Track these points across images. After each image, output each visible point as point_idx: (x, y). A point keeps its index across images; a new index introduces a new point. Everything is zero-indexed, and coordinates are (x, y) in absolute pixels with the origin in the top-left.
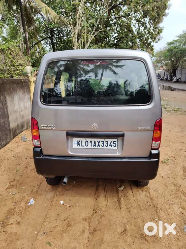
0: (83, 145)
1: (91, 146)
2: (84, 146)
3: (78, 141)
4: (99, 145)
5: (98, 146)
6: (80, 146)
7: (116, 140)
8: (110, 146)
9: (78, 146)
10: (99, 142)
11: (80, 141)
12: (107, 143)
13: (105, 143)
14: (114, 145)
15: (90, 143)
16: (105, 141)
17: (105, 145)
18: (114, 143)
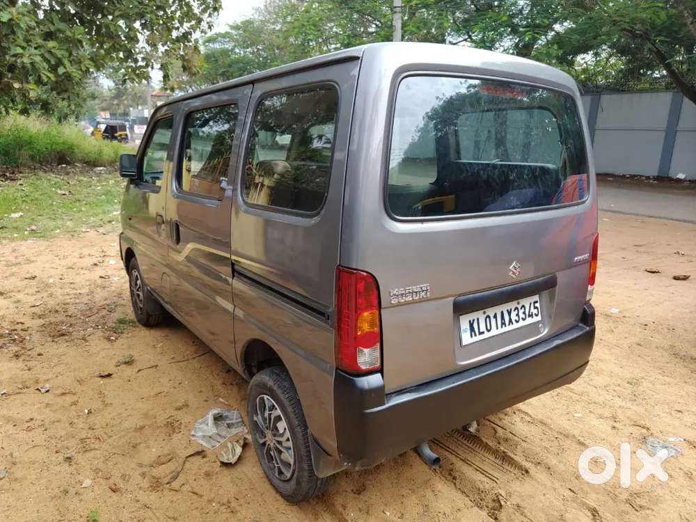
0: (481, 331)
1: (497, 328)
2: (483, 333)
3: (470, 321)
4: (510, 321)
5: (509, 325)
6: (475, 335)
7: (536, 298)
8: (529, 316)
9: (472, 336)
10: (509, 313)
11: (474, 320)
12: (523, 310)
13: (521, 312)
14: (535, 311)
15: (493, 321)
16: (519, 307)
17: (522, 315)
18: (535, 308)
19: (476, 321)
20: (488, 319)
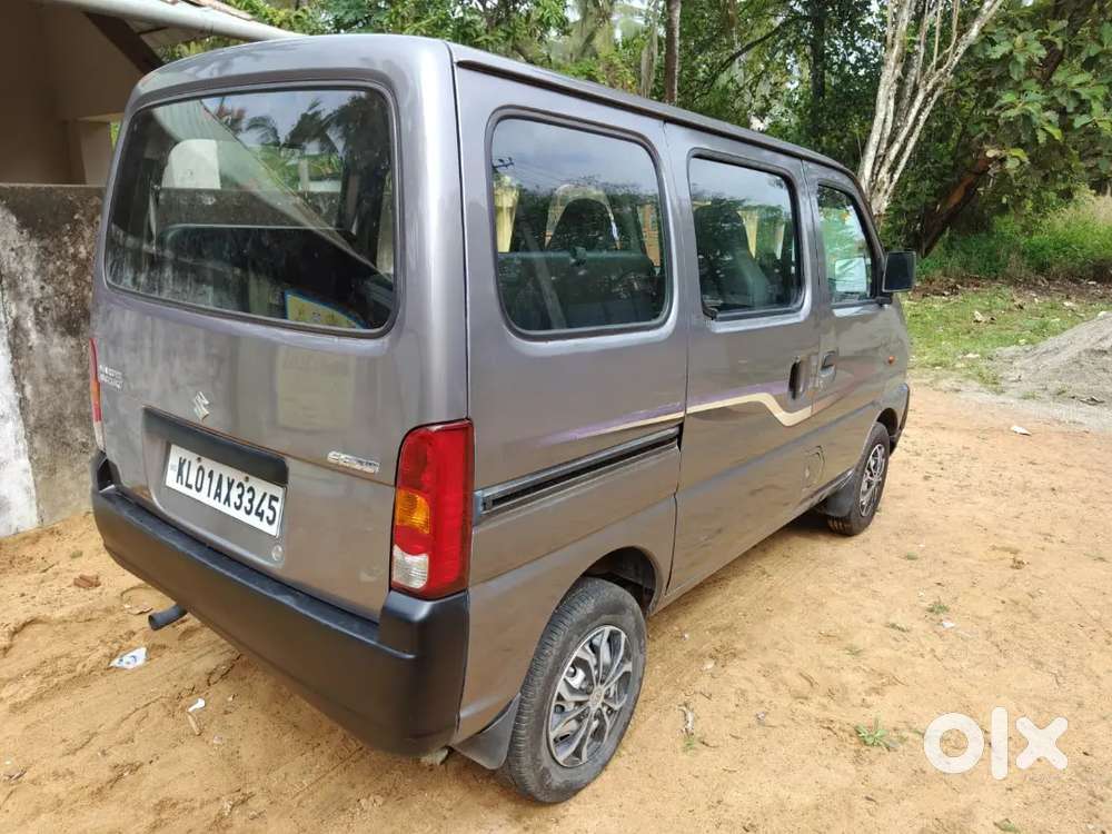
0: (189, 482)
1: (209, 495)
2: (191, 487)
3: (180, 459)
4: (228, 499)
5: (225, 503)
6: (182, 483)
7: (278, 492)
8: (257, 514)
9: (177, 480)
10: (230, 486)
11: (184, 461)
12: (250, 495)
13: (247, 496)
14: (269, 513)
15: (207, 480)
16: (247, 486)
17: (246, 503)
18: (271, 508)
19: (187, 463)
20: (201, 472)
